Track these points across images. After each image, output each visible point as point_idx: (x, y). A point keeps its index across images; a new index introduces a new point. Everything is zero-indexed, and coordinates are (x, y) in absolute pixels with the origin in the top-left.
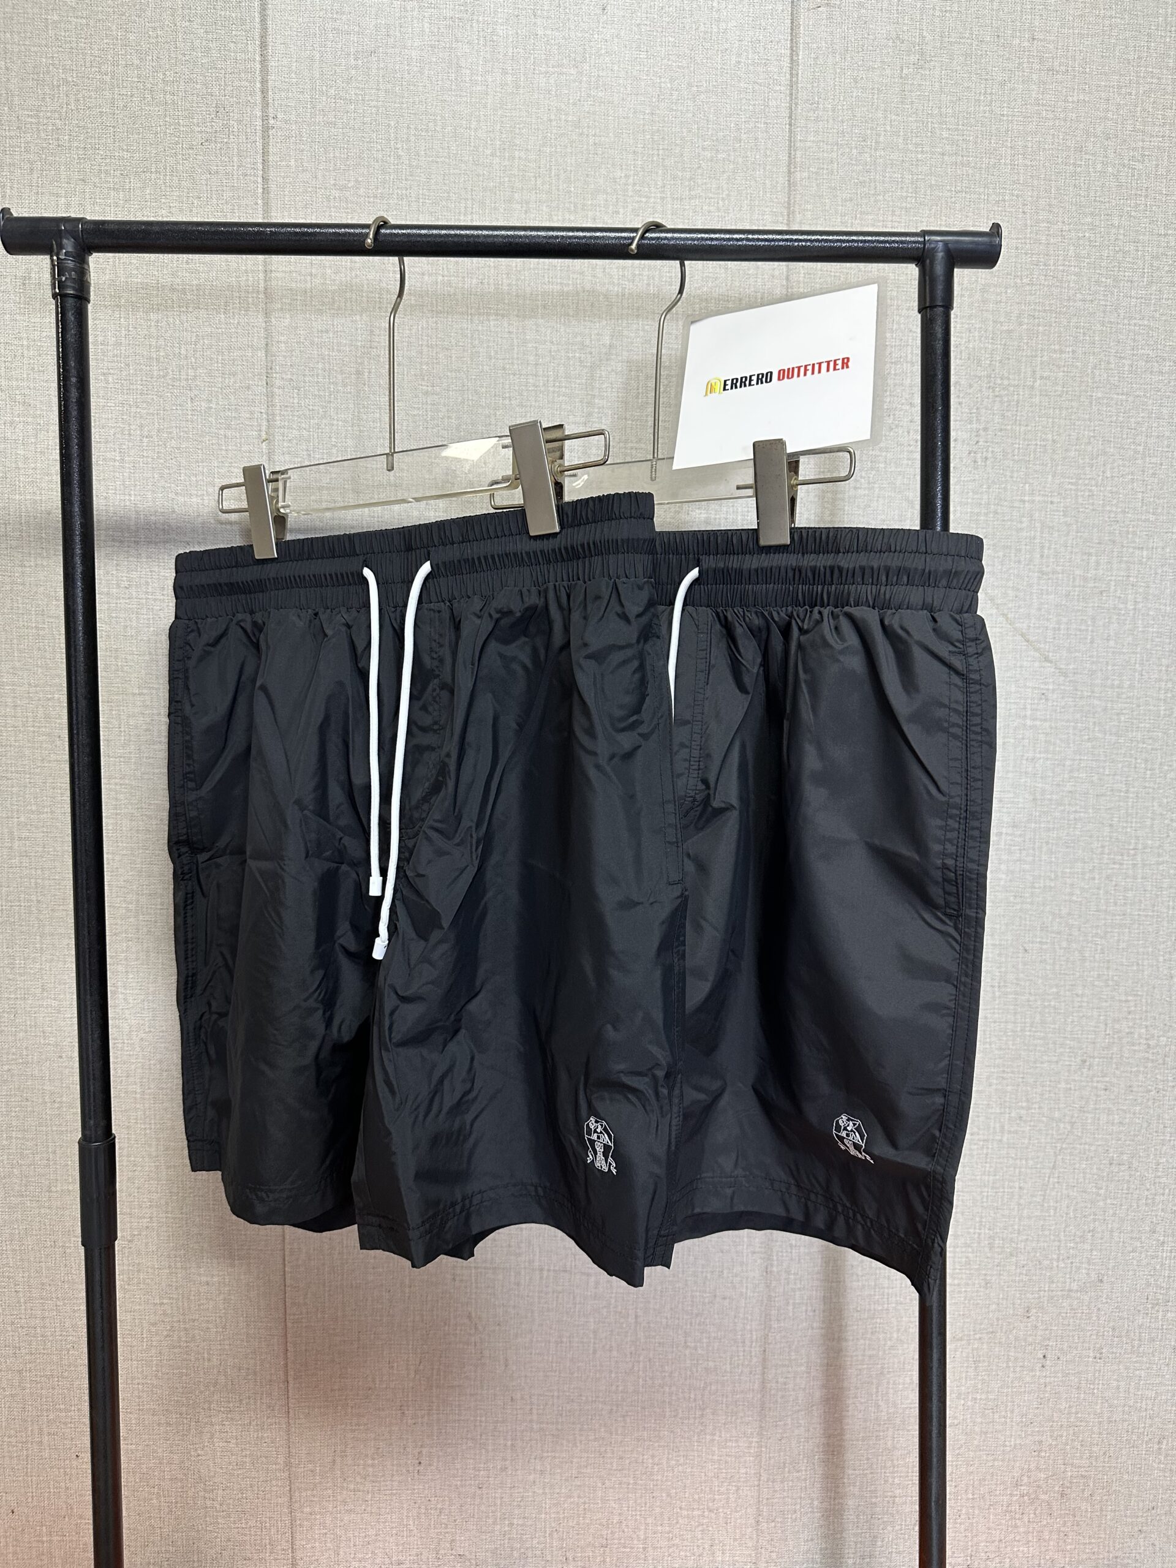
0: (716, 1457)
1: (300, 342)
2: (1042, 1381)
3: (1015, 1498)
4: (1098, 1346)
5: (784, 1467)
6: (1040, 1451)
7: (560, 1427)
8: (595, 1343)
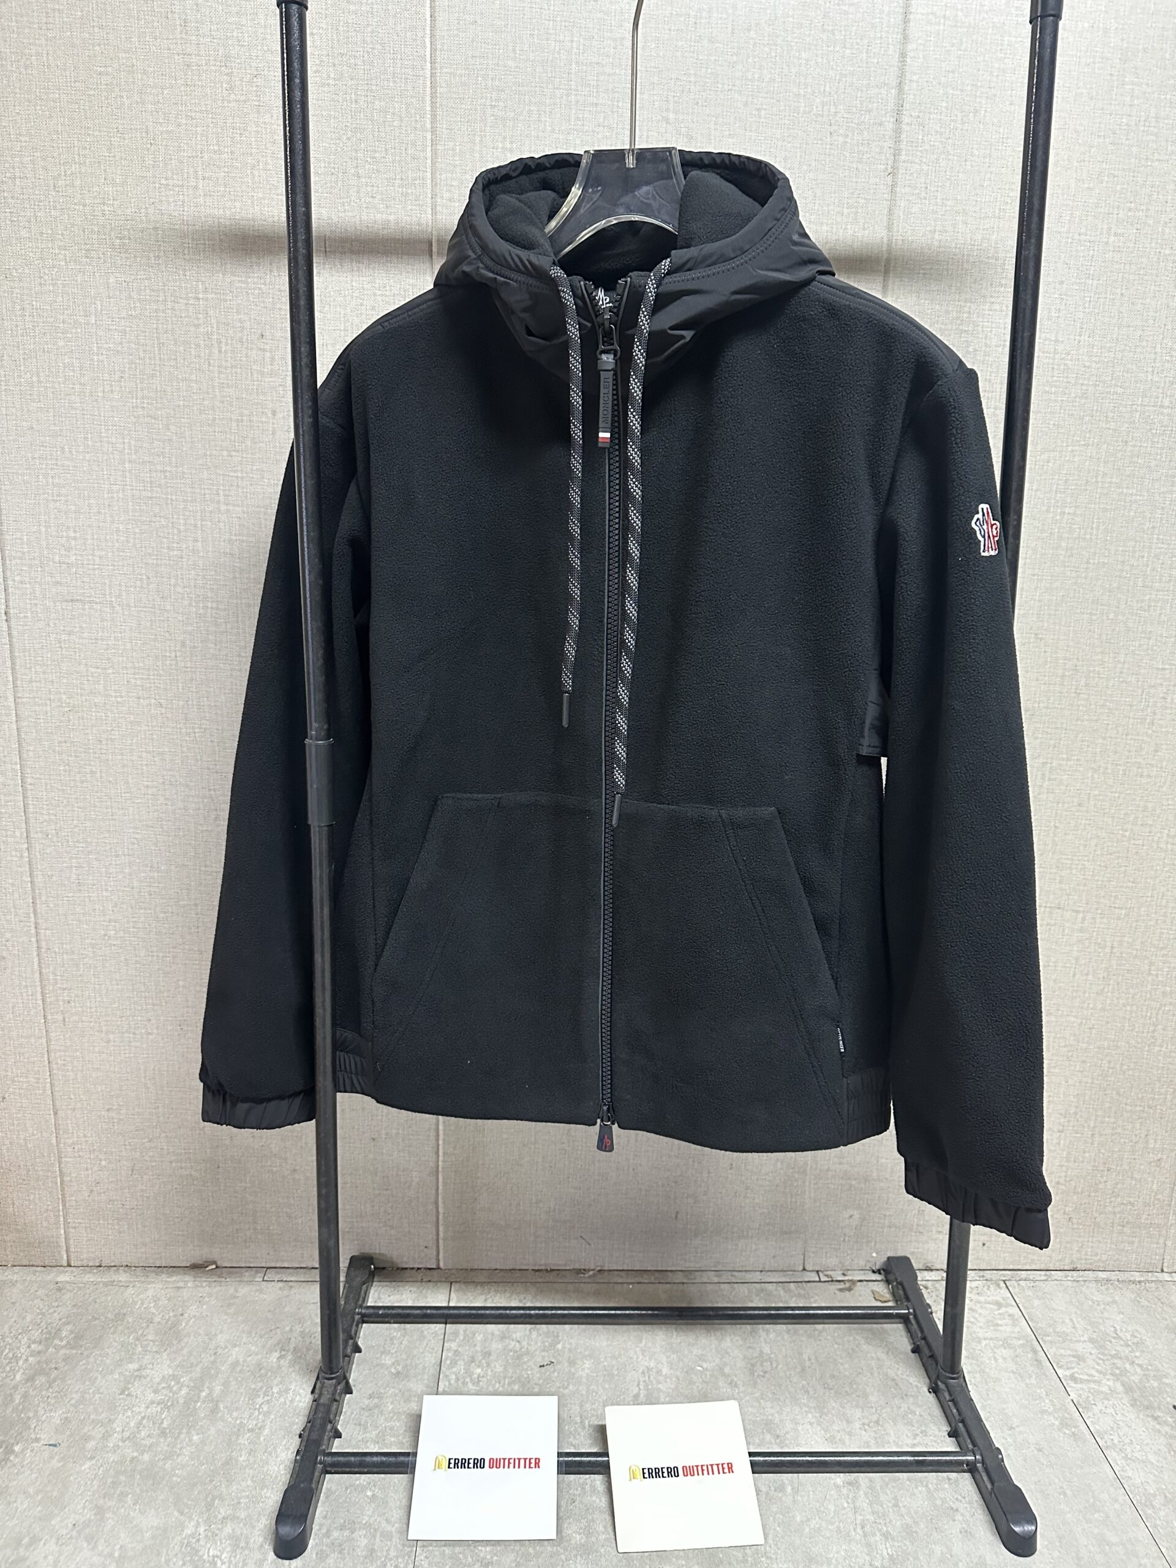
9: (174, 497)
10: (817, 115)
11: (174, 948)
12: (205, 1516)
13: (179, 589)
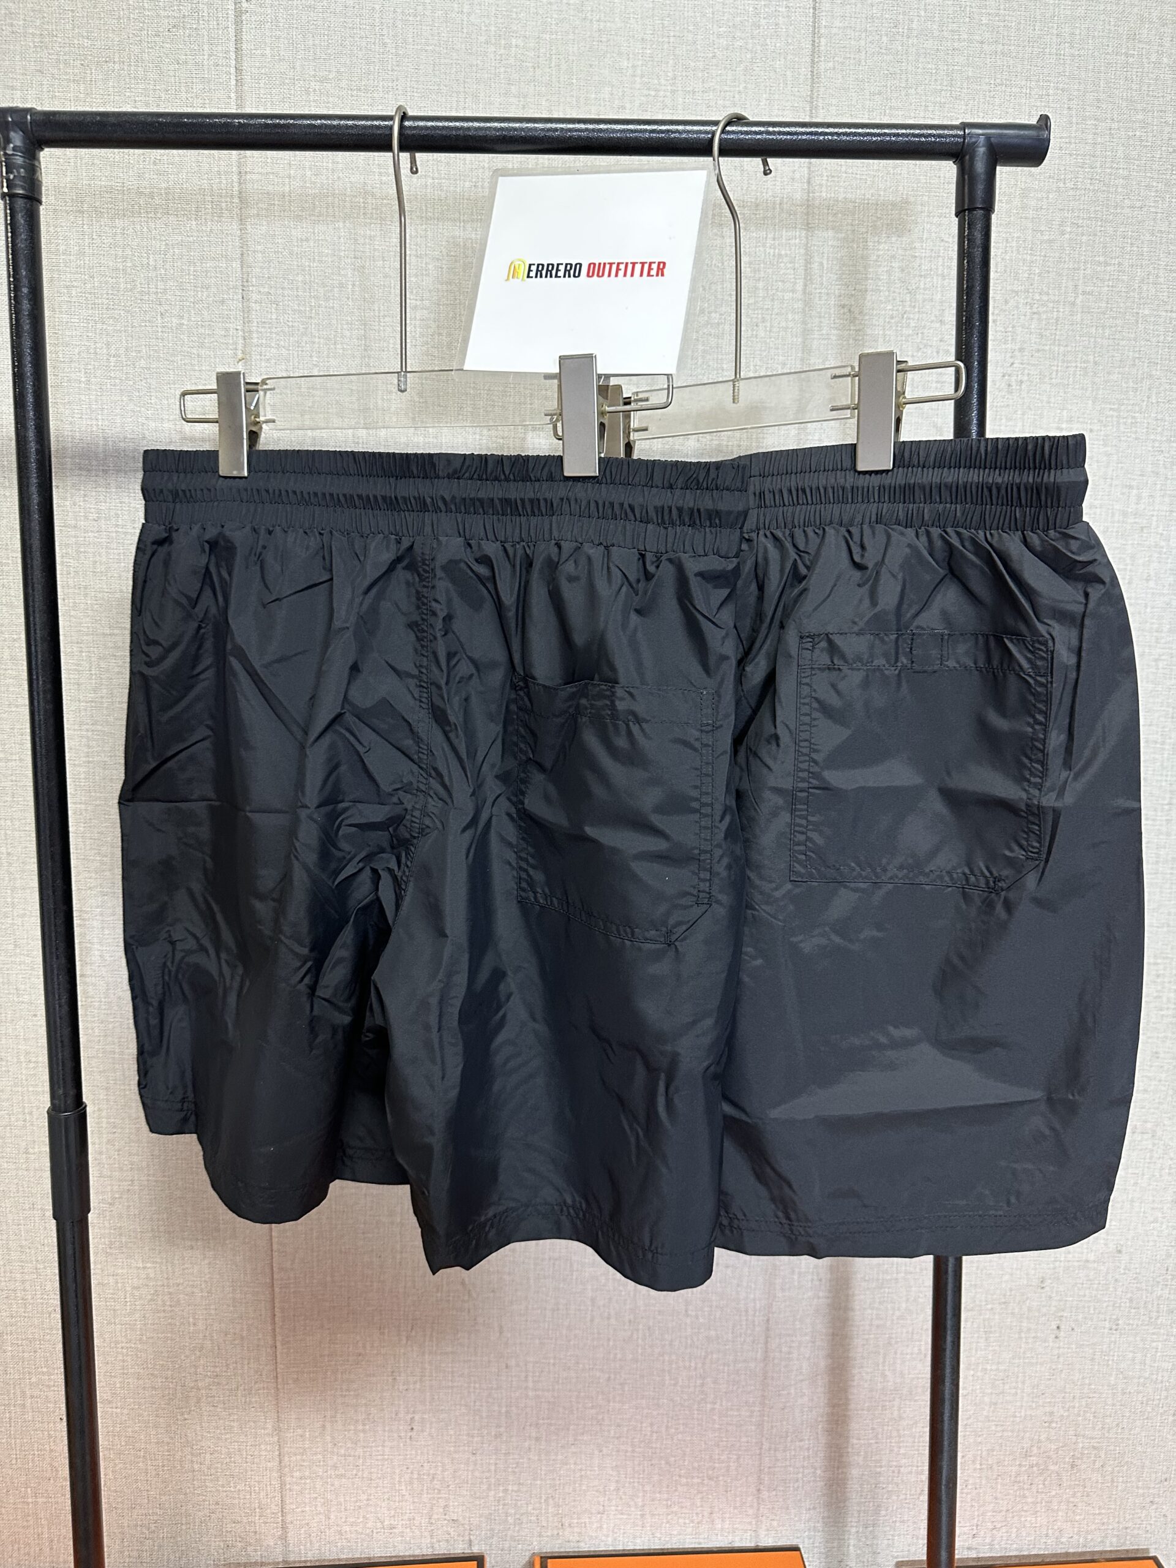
0: (717, 1426)
1: (278, 252)
2: (1056, 1352)
3: (1024, 1469)
4: (1114, 1317)
5: (787, 1437)
6: (1051, 1422)
7: (556, 1394)
8: (592, 1311)
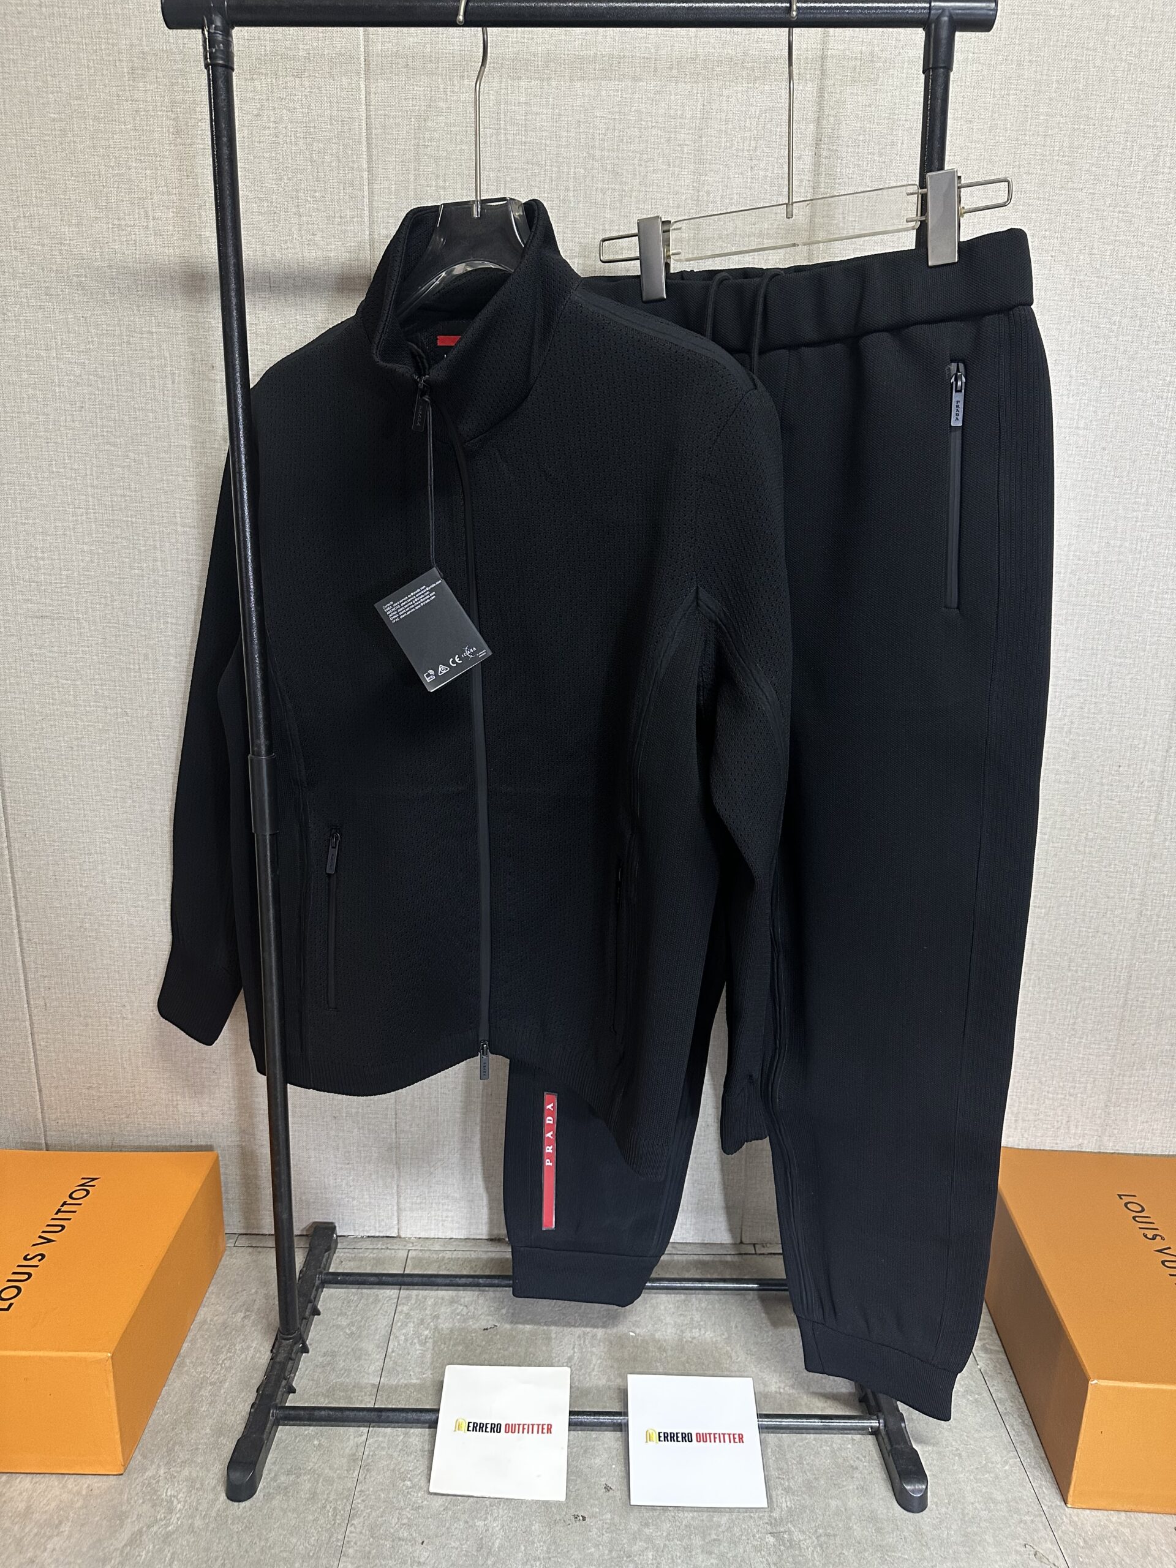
9: (134, 520)
10: (737, 150)
11: (144, 939)
12: (166, 1461)
13: (141, 606)
